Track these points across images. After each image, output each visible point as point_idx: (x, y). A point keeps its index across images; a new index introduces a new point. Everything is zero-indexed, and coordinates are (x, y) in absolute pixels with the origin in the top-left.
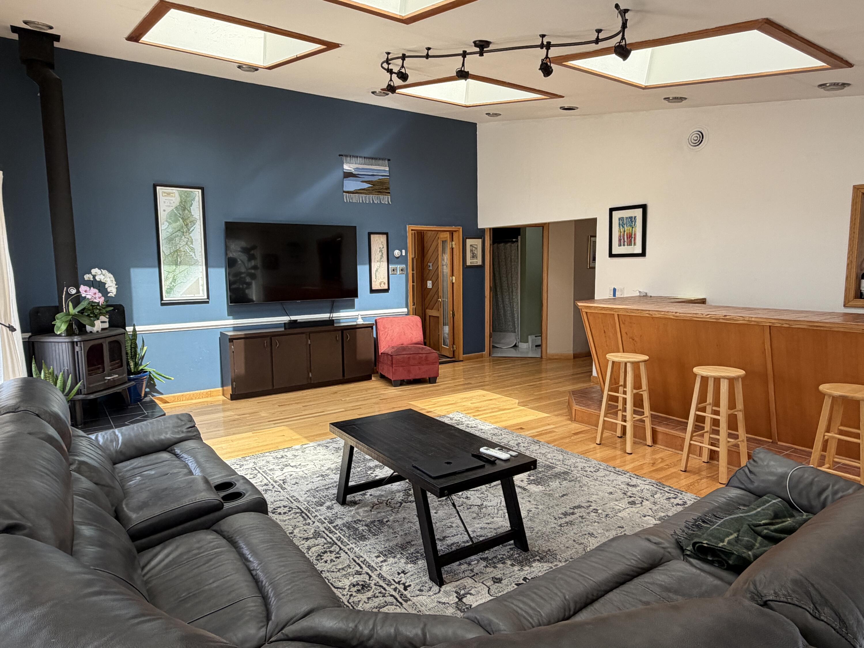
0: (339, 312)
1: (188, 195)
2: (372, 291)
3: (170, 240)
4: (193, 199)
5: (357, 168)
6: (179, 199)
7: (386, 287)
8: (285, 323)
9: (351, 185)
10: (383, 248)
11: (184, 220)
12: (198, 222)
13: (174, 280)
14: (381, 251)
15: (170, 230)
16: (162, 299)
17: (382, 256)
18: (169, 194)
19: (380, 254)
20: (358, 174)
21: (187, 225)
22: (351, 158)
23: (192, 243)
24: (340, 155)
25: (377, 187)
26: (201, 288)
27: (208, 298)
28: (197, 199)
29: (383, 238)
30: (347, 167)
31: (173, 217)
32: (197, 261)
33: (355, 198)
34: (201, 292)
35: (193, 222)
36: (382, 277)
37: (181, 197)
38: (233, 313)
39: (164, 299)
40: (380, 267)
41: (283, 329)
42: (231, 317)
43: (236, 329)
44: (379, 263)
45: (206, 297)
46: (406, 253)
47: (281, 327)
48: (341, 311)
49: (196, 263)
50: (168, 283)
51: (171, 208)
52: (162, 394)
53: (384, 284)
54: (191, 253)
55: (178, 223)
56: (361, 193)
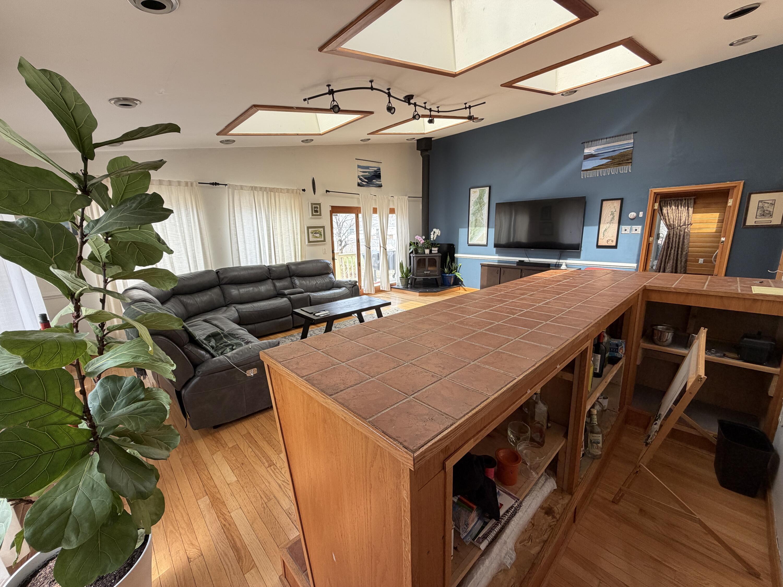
0: (566, 260)
1: (483, 190)
2: (598, 247)
3: (474, 214)
4: (485, 193)
5: (597, 149)
6: (479, 194)
7: (614, 244)
8: (517, 262)
9: (589, 164)
10: (616, 211)
11: (480, 204)
12: (486, 204)
13: (474, 234)
14: (612, 214)
15: (474, 210)
16: (468, 243)
17: (613, 218)
18: (475, 192)
19: (612, 216)
20: (598, 154)
21: (481, 207)
22: (593, 142)
23: (482, 215)
24: (582, 143)
25: (616, 160)
26: (484, 238)
27: (487, 244)
28: (487, 192)
29: (617, 204)
30: (587, 151)
31: (476, 203)
32: (484, 225)
33: (591, 174)
34: (484, 240)
35: (484, 205)
36: (611, 235)
37: (480, 192)
38: (498, 253)
39: (469, 243)
40: (609, 227)
41: (515, 265)
42: (497, 255)
43: (499, 261)
44: (609, 224)
45: (486, 243)
46: (644, 214)
47: (514, 264)
48: (569, 259)
49: (483, 226)
50: (471, 235)
51: (475, 199)
52: (465, 286)
53: (612, 241)
54: (482, 221)
55: (477, 206)
56: (598, 169)
